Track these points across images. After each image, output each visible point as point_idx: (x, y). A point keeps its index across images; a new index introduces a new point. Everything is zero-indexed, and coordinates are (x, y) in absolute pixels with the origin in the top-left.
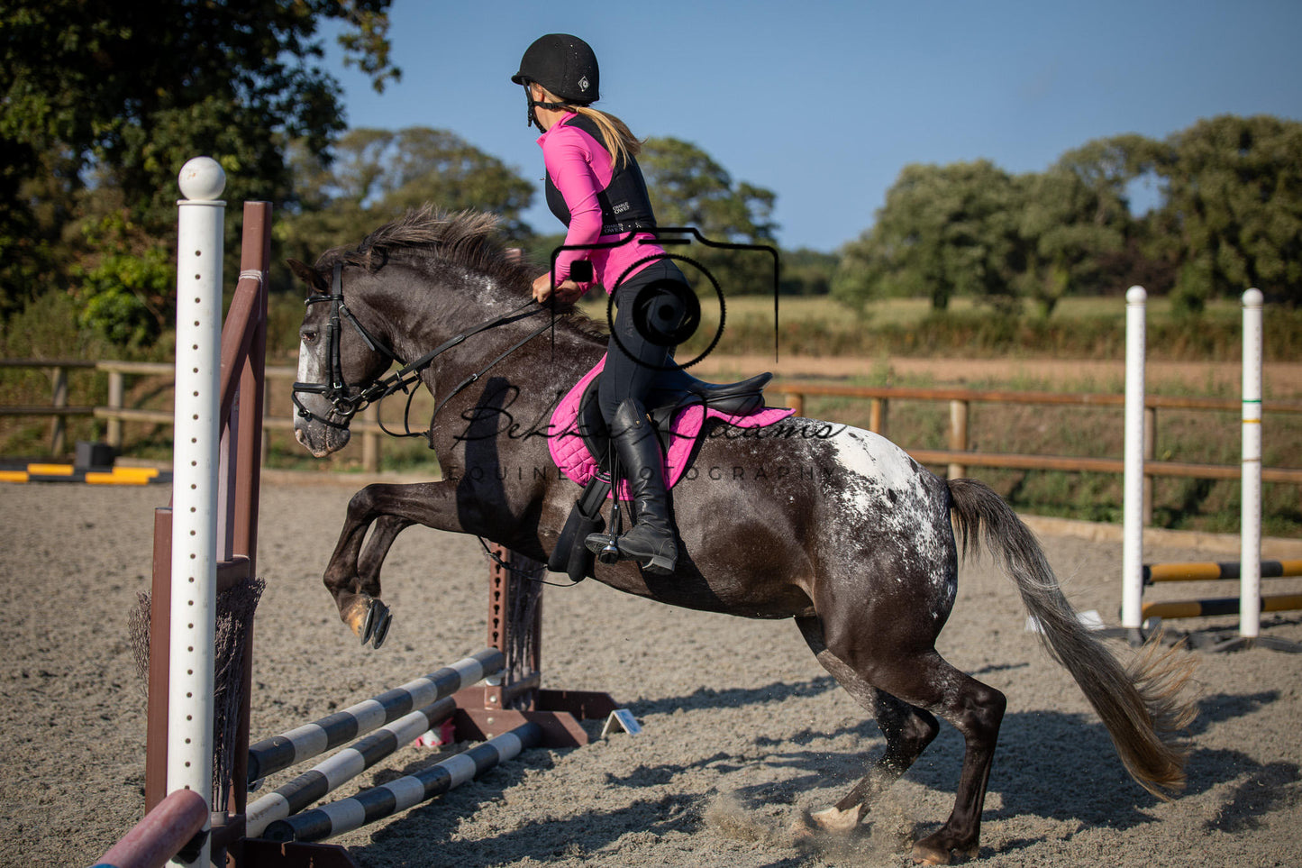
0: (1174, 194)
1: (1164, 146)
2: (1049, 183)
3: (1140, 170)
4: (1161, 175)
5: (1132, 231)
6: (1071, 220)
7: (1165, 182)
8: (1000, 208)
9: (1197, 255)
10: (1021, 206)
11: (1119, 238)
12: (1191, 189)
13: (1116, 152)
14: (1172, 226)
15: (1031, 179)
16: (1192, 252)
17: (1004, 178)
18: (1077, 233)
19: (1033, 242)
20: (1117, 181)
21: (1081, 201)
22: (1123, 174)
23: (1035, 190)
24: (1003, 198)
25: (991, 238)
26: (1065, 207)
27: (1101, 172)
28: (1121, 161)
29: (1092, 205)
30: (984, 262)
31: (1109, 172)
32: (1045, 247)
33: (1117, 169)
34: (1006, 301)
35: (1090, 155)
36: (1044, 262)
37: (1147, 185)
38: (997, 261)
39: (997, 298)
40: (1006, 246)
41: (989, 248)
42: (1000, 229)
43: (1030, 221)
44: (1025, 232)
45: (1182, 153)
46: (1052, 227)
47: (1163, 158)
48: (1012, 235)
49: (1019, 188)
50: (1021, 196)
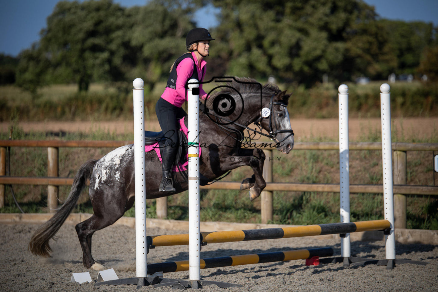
0: (225, 18)
2: (148, 12)
3: (203, 4)
4: (217, 7)
6: (162, 35)
7: (218, 11)
8: (119, 28)
9: (240, 55)
10: (131, 27)
12: (234, 15)
14: (223, 37)
15: (137, 10)
16: (236, 53)
17: (121, 9)
18: (166, 43)
19: (140, 48)
20: (189, 11)
21: (167, 23)
22: (193, 6)
23: (139, 17)
24: (120, 21)
25: (113, 46)
26: (158, 28)
27: (180, 6)
29: (174, 26)
30: (109, 61)
31: (184, 5)
32: (147, 51)
33: (189, 3)
34: (124, 85)
36: (147, 61)
38: (117, 61)
39: (119, 84)
40: (123, 51)
41: (112, 53)
42: (118, 41)
43: (137, 36)
44: (134, 43)
46: (151, 39)
48: (126, 45)
49: (129, 16)
50: (132, 20)
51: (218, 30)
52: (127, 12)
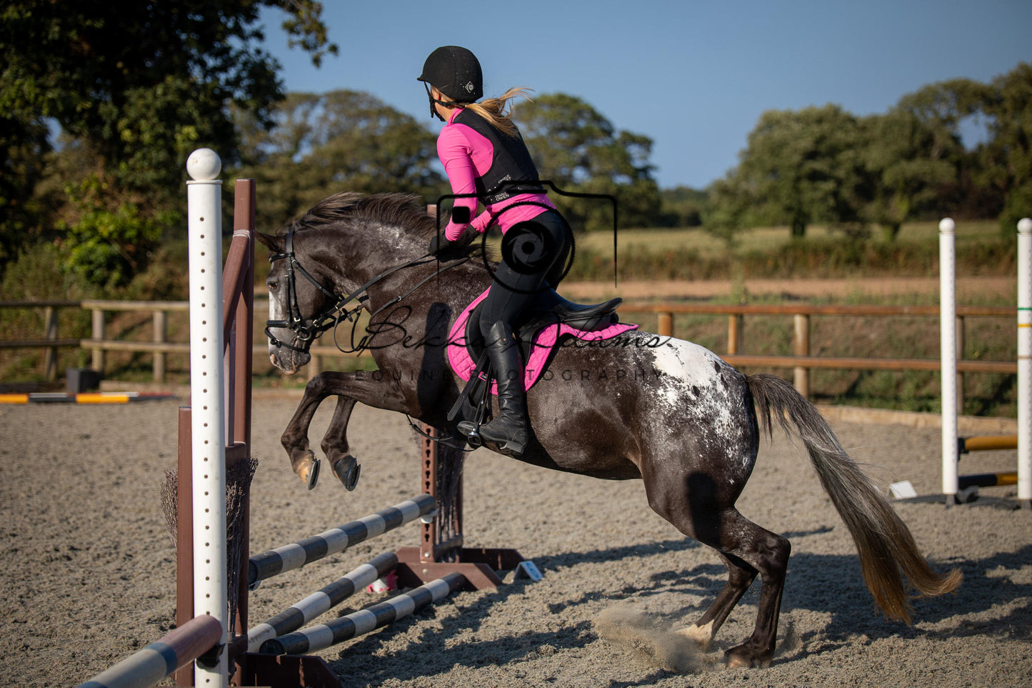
0: (998, 130)
1: (991, 89)
2: (889, 124)
3: (970, 110)
4: (989, 114)
5: (965, 163)
6: (910, 156)
7: (992, 120)
8: (849, 146)
9: (1022, 182)
10: (866, 144)
11: (953, 170)
12: (1015, 124)
13: (948, 95)
14: (1000, 157)
15: (874, 120)
16: (1017, 180)
17: (852, 120)
18: (915, 167)
19: (879, 173)
20: (950, 120)
21: (918, 139)
22: (955, 113)
23: (877, 132)
24: (852, 137)
25: (841, 173)
26: (904, 144)
27: (936, 113)
28: (953, 104)
29: (928, 142)
30: (835, 194)
31: (943, 111)
32: (888, 179)
33: (950, 109)
34: (856, 227)
35: (926, 98)
36: (889, 192)
37: (976, 123)
38: (846, 193)
39: (848, 225)
40: (855, 180)
41: (840, 182)
42: (848, 166)
43: (874, 157)
44: (870, 166)
45: (1005, 94)
46: (895, 162)
47: (987, 99)
48: (859, 170)
49: (864, 129)
50: (867, 135)
51: (992, 147)
52: (860, 124)
